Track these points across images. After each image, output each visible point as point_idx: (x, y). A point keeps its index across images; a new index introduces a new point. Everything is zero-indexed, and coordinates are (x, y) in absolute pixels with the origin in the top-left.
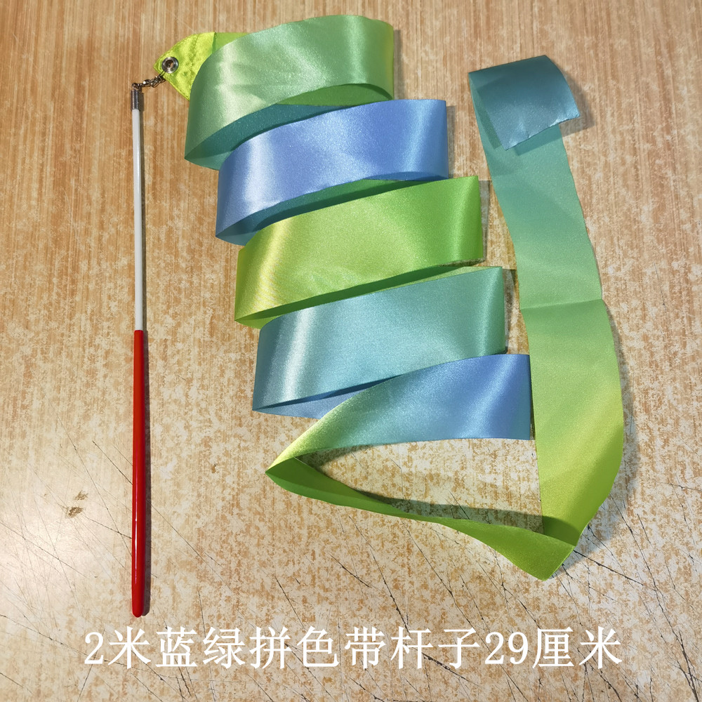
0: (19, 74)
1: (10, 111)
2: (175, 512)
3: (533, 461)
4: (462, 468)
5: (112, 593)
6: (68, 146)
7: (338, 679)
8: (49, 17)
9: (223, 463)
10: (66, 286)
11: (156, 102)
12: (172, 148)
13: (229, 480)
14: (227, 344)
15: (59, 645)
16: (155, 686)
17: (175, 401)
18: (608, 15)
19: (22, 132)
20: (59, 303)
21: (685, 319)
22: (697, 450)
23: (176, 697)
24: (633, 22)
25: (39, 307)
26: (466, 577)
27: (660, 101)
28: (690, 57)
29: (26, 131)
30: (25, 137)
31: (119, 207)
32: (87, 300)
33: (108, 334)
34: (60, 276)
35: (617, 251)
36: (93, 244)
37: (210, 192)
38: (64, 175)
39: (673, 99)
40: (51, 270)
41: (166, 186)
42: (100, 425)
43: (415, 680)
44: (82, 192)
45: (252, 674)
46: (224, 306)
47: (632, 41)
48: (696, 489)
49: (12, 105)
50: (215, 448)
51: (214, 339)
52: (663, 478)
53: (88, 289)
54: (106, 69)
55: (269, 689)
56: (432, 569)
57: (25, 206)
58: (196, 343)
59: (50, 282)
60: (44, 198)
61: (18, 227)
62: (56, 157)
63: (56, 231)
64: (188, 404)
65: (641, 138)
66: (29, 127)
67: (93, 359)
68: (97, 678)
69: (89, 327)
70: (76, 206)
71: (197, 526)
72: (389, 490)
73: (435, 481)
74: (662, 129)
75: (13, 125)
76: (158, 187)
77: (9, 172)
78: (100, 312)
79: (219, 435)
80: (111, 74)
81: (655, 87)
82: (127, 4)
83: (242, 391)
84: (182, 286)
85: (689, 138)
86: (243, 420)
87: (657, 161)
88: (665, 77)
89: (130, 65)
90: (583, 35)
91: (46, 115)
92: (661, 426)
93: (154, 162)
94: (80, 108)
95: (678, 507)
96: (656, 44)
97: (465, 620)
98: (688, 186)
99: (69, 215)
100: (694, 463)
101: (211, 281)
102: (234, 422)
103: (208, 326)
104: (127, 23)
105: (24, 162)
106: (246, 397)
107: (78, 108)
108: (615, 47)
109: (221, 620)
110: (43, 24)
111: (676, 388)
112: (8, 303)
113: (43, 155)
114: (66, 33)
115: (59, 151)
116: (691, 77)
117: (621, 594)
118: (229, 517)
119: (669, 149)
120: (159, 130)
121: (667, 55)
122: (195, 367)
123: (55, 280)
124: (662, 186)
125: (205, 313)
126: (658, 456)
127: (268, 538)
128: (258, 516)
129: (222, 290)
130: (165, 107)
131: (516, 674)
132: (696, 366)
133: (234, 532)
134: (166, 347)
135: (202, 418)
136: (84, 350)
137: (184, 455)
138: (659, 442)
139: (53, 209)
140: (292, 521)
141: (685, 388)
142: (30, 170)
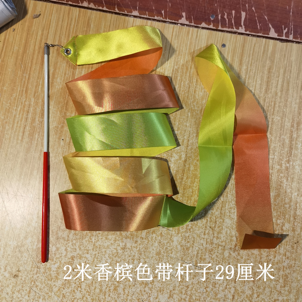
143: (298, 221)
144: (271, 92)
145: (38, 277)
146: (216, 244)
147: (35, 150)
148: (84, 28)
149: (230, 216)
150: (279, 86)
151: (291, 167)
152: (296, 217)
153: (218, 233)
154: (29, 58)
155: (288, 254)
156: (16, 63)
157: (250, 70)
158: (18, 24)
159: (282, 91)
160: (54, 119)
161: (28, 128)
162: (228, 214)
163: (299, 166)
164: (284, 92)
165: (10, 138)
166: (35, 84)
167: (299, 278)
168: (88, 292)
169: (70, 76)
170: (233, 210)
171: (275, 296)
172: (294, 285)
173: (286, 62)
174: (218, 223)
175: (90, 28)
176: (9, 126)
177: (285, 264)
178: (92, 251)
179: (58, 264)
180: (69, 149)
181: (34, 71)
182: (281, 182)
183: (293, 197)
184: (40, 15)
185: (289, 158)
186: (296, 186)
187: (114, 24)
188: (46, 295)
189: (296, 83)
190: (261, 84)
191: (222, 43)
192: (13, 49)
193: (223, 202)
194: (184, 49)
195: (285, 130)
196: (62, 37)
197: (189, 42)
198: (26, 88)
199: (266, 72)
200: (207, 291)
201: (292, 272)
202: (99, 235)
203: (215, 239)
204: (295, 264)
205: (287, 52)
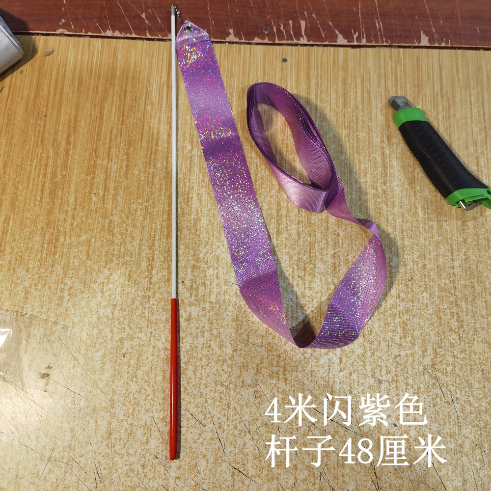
0: (35, 132)
1: (28, 152)
2: (100, 379)
3: (300, 361)
4: (261, 363)
5: (62, 422)
6: (59, 173)
7: (183, 478)
8: (53, 102)
9: (130, 353)
10: (51, 249)
11: (109, 151)
12: (116, 176)
13: (132, 362)
14: (137, 286)
15: (30, 450)
16: (82, 476)
17: (106, 317)
18: (357, 119)
19: (34, 164)
20: (46, 259)
21: (387, 287)
22: (389, 359)
23: (93, 483)
24: (370, 124)
25: (35, 260)
26: (259, 423)
27: (381, 167)
28: (399, 144)
29: (37, 163)
30: (36, 167)
31: (84, 208)
32: (62, 258)
33: (72, 277)
34: (48, 244)
35: (354, 247)
36: (68, 227)
37: (134, 202)
38: (56, 188)
39: (388, 167)
40: (44, 240)
41: (111, 197)
42: (63, 328)
43: (226, 480)
44: (64, 198)
45: (136, 472)
46: (137, 265)
47: (369, 134)
48: (387, 381)
49: (30, 149)
50: (126, 344)
51: (130, 283)
52: (370, 374)
53: (63, 252)
54: (84, 132)
55: (145, 481)
56: (241, 418)
57: (32, 204)
58: (120, 285)
59: (43, 247)
60: (43, 200)
61: (28, 216)
62: (52, 178)
63: (48, 219)
64: (113, 319)
65: (370, 187)
66: (38, 162)
67: (62, 291)
68: (50, 470)
69: (61, 273)
70: (60, 206)
71: (112, 387)
72: (220, 373)
73: (246, 369)
74: (382, 183)
75: (29, 160)
76: (106, 197)
77: (25, 185)
78: (69, 265)
79: (129, 337)
80: (86, 135)
81: (379, 159)
82: (98, 98)
83: (143, 313)
84: (115, 253)
85: (396, 188)
86: (143, 329)
87: (378, 200)
88: (385, 155)
89: (97, 131)
90: (342, 130)
91: (48, 156)
92: (370, 345)
93: (105, 184)
94: (67, 152)
95: (377, 391)
96: (381, 137)
97: (256, 448)
98: (394, 214)
99: (56, 211)
100: (387, 366)
101: (131, 251)
102: (138, 330)
103: (127, 276)
104: (97, 108)
105: (34, 180)
106: (145, 317)
107: (66, 153)
108: (360, 137)
109: (121, 441)
110: (50, 105)
111: (380, 324)
112: (18, 258)
113: (45, 177)
114: (63, 111)
115: (54, 175)
116: (399, 155)
117: (342, 438)
118: (130, 383)
119: (385, 194)
120: (109, 167)
121: (387, 143)
122: (118, 298)
123: (45, 246)
124: (380, 213)
125: (126, 268)
126: (368, 361)
127: (151, 396)
128: (147, 383)
129: (137, 256)
130: (114, 155)
131: (282, 480)
132: (392, 313)
133: (133, 392)
134: (103, 286)
135: (120, 327)
136: (58, 286)
137: (109, 347)
138: (369, 354)
139: (47, 207)
140: (165, 387)
141: (385, 325)
142: (37, 185)
143: (408, 253)
144: (350, 106)
145: (77, 371)
146: (309, 297)
147: (60, 211)
148: (110, 59)
149: (322, 259)
150: (359, 98)
151: (389, 190)
152: (405, 249)
153: (310, 282)
154: (43, 101)
155: (402, 295)
156: (27, 110)
157: (321, 84)
158: (26, 65)
159: (363, 103)
160: (81, 170)
161: (47, 185)
162: (320, 258)
163: (398, 187)
164: (366, 104)
165: (25, 199)
166: (53, 132)
167: (422, 324)
168: (146, 381)
169: (97, 117)
170: (324, 251)
171: (395, 350)
172: (417, 333)
173: (362, 71)
174: (307, 269)
175: (117, 60)
176: (23, 185)
177: (401, 308)
178: (146, 328)
179: (103, 350)
180: (104, 204)
181: (50, 116)
182: (380, 209)
183: (396, 225)
184: (53, 52)
185: (385, 179)
186: (399, 211)
187: (146, 52)
188: (89, 395)
189: (379, 92)
190: (336, 98)
191: (282, 58)
192: (23, 94)
193: (310, 243)
194: (236, 70)
195: (374, 147)
196: (83, 73)
197: (242, 61)
198: (42, 137)
199: (340, 84)
200: (305, 358)
201: (411, 317)
202: (153, 307)
203: (307, 291)
204: (413, 306)
205: (362, 58)
